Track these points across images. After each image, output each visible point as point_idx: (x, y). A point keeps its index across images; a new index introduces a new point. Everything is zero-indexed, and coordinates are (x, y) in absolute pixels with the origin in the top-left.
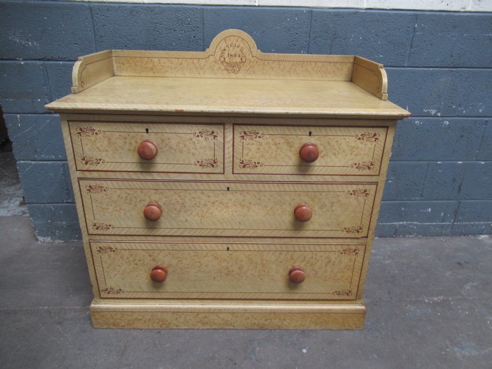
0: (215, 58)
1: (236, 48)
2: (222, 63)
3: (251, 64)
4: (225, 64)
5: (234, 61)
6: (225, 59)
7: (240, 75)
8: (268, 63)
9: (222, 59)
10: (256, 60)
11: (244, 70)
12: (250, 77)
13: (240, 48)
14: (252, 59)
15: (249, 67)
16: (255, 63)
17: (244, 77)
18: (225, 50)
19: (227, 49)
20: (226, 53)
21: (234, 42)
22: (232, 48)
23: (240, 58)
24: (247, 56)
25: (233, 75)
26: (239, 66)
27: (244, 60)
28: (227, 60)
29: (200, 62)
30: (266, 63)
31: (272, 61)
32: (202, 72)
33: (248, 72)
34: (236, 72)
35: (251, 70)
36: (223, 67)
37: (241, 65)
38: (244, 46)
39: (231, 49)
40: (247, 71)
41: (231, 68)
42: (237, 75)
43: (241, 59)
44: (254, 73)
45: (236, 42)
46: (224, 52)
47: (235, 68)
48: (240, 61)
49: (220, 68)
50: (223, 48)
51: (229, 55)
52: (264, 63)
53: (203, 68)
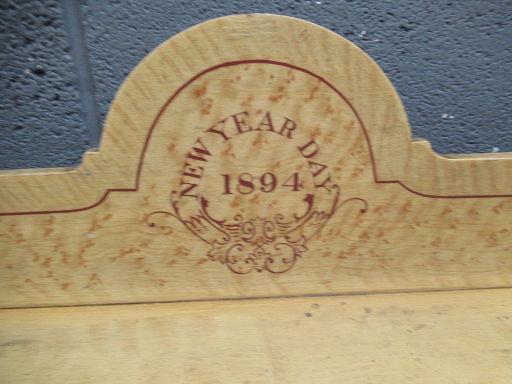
0: (146, 203)
1: (273, 136)
2: (191, 224)
3: (369, 219)
4: (212, 233)
5: (263, 212)
6: (204, 203)
7: (296, 281)
8: (472, 212)
9: (191, 207)
10: (400, 202)
11: (327, 254)
12: (359, 285)
13: (300, 138)
14: (378, 197)
15: (354, 238)
16: (392, 215)
17: (323, 289)
18: (201, 153)
19: (215, 145)
20: (212, 168)
21: (261, 103)
22: (249, 137)
23: (302, 193)
24: (343, 179)
25: (261, 283)
26: (294, 236)
27: (322, 205)
28: (221, 209)
29: (57, 229)
30: (460, 209)
31: (495, 202)
32: (79, 277)
33: (349, 262)
34: (275, 267)
35: (362, 250)
36: (199, 249)
37: (309, 231)
38: (325, 125)
39: (242, 143)
40: (341, 256)
41: (250, 249)
42: (283, 278)
43: (310, 199)
44: (383, 263)
45: (274, 100)
46: (195, 164)
47: (269, 248)
48: (302, 209)
49: (181, 252)
50: (186, 146)
51: (234, 183)
52: (447, 211)
53: (81, 262)
